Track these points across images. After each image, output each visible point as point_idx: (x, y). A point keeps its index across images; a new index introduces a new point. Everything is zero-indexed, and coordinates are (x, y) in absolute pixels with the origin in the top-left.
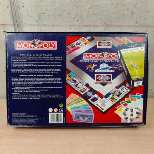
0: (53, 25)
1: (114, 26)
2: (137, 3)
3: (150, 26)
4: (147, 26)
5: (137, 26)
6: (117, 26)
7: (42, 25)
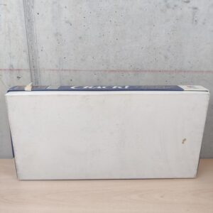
0: (75, 71)
1: (146, 71)
2: (170, 47)
3: (188, 71)
4: (185, 72)
5: (173, 71)
6: (149, 71)
7: (62, 70)
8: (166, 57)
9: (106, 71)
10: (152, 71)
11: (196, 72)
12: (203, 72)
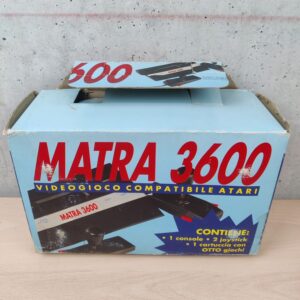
10: (188, 16)
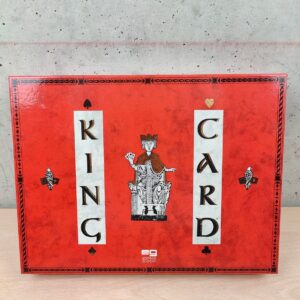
8: (196, 12)
9: (68, 44)
11: (260, 44)
12: (275, 44)
